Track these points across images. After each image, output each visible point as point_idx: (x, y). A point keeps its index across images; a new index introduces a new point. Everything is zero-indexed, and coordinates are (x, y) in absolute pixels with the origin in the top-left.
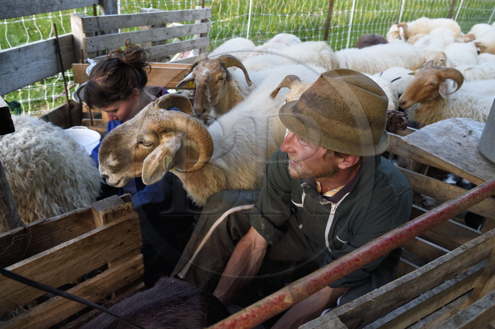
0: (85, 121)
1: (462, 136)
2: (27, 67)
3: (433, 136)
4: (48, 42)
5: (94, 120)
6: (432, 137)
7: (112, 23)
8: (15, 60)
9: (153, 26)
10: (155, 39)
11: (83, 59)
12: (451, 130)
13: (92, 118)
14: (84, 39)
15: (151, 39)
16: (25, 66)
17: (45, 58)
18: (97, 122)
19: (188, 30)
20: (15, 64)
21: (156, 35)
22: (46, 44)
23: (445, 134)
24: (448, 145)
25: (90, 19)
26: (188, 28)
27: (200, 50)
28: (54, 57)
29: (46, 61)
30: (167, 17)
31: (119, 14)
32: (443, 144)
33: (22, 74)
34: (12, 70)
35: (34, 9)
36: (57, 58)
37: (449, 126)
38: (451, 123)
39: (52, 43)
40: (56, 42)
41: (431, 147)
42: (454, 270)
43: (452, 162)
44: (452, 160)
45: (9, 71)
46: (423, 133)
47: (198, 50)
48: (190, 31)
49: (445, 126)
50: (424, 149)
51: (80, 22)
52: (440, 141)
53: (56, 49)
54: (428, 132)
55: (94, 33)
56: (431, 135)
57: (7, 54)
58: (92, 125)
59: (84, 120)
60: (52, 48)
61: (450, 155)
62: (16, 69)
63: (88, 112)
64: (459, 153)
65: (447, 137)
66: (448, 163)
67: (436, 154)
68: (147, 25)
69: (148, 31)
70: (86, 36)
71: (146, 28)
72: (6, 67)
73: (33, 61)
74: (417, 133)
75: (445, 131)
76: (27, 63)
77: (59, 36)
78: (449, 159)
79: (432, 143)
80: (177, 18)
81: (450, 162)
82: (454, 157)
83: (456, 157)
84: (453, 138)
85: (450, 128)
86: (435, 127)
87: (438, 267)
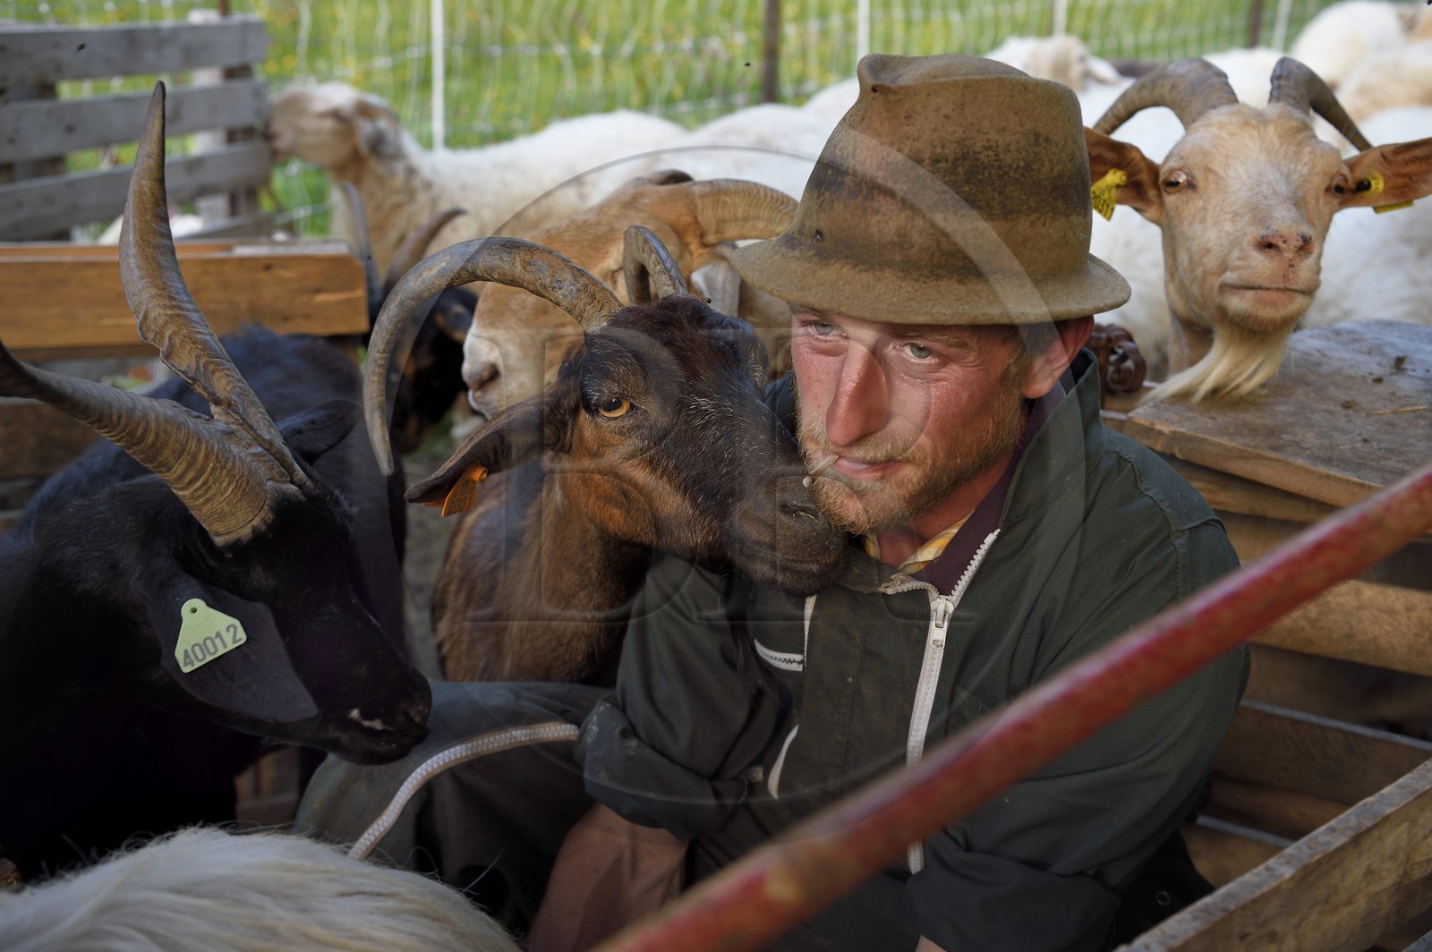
1: (1370, 381)
10: (9, 153)
12: (1319, 364)
23: (1299, 380)
24: (1316, 417)
27: (233, 200)
32: (1295, 414)
41: (1250, 430)
52: (1282, 408)
65: (1309, 389)
75: (1297, 370)
78: (1327, 462)
82: (1347, 453)
83: (1355, 451)
84: (1332, 391)
85: (1315, 359)
87: (1358, 839)
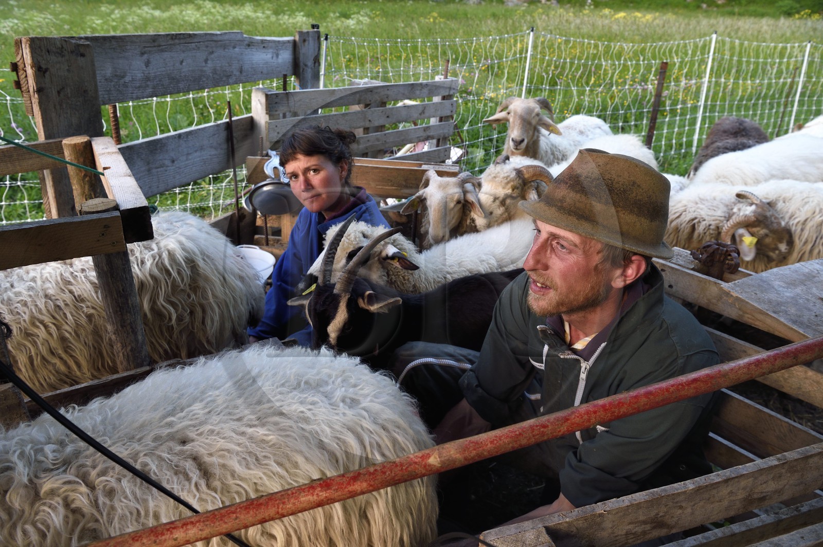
0: (257, 239)
2: (187, 160)
3: (779, 285)
4: (218, 126)
5: (270, 237)
6: (776, 287)
7: (307, 101)
8: (173, 150)
9: (367, 106)
10: (367, 125)
11: (262, 151)
12: (814, 277)
13: (267, 235)
14: (266, 122)
15: (362, 124)
16: (184, 158)
17: (211, 147)
18: (274, 240)
19: (420, 112)
20: (172, 154)
21: (370, 118)
22: (216, 128)
23: (802, 283)
24: (801, 301)
25: (277, 95)
26: (421, 109)
27: (438, 141)
28: (225, 146)
29: (213, 152)
30: (389, 93)
31: (321, 88)
32: (793, 298)
33: (179, 168)
34: (167, 162)
35: (203, 81)
36: (228, 148)
37: (812, 272)
38: (817, 267)
39: (223, 127)
40: (229, 126)
41: (770, 302)
42: (764, 494)
43: (800, 327)
44: (801, 324)
45: (164, 164)
46: (762, 280)
47: (435, 141)
48: (423, 112)
49: (807, 270)
50: (756, 305)
51: (263, 100)
52: (788, 294)
53: (228, 136)
54: (772, 278)
55: (281, 115)
56: (776, 283)
57: (164, 142)
58: (267, 244)
59: (256, 237)
60: (223, 134)
61: (800, 317)
62: (173, 161)
63: (263, 225)
64: (817, 314)
65: (804, 288)
66: (792, 329)
67: (775, 312)
68: (359, 104)
69: (359, 112)
70: (270, 119)
71: (356, 108)
72: (160, 158)
73: (196, 151)
74: (752, 280)
75: (804, 278)
76: (188, 154)
77: (234, 119)
78: (795, 322)
79: (772, 296)
80: (404, 94)
81: (795, 327)
82: (806, 321)
83: (809, 320)
84: (814, 290)
85: (814, 274)
86: (787, 272)
87: (727, 481)
